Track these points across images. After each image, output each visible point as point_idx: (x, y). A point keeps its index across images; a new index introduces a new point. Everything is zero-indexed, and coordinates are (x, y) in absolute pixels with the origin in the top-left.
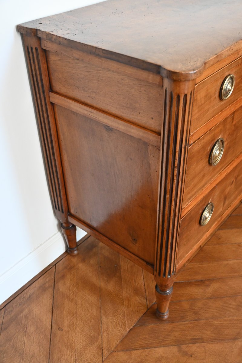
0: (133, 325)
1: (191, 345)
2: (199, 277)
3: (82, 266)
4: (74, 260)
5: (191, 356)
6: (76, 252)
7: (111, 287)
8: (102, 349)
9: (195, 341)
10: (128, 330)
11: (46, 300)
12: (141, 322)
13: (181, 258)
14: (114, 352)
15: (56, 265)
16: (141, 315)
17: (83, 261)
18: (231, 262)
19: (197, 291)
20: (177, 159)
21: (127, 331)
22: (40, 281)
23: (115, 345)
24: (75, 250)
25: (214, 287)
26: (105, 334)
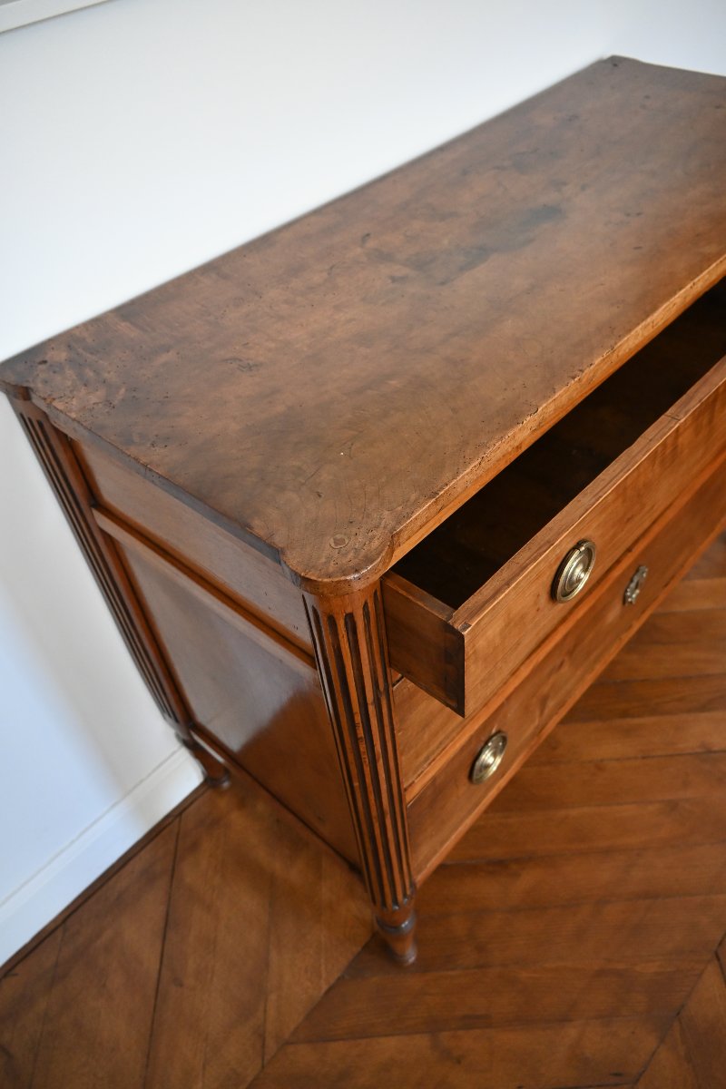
0: (337, 975)
1: (460, 1033)
2: (496, 852)
3: (238, 820)
4: (223, 803)
5: (459, 1062)
6: (226, 785)
7: (294, 873)
8: (262, 1037)
9: (472, 1021)
10: (325, 987)
11: (152, 906)
12: (355, 970)
13: (428, 859)
14: (288, 1043)
15: (183, 815)
16: (356, 949)
17: (242, 804)
18: (574, 812)
19: (487, 889)
20: (361, 725)
21: (323, 991)
22: (145, 855)
23: (292, 1027)
24: (224, 781)
25: (528, 879)
26: (273, 997)
